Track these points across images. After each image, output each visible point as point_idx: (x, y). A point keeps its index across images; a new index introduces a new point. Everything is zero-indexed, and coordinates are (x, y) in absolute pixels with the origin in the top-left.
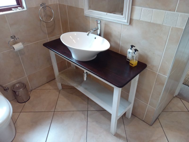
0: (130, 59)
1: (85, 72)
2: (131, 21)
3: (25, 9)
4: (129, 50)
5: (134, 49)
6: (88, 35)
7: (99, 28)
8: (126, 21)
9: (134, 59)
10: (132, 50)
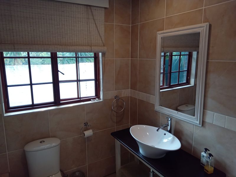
0: (204, 164)
1: (151, 171)
2: (203, 123)
3: (102, 100)
4: (203, 154)
5: (208, 153)
6: (158, 130)
7: (169, 125)
8: (198, 122)
9: (209, 165)
10: (206, 153)
